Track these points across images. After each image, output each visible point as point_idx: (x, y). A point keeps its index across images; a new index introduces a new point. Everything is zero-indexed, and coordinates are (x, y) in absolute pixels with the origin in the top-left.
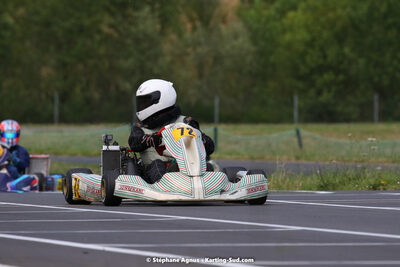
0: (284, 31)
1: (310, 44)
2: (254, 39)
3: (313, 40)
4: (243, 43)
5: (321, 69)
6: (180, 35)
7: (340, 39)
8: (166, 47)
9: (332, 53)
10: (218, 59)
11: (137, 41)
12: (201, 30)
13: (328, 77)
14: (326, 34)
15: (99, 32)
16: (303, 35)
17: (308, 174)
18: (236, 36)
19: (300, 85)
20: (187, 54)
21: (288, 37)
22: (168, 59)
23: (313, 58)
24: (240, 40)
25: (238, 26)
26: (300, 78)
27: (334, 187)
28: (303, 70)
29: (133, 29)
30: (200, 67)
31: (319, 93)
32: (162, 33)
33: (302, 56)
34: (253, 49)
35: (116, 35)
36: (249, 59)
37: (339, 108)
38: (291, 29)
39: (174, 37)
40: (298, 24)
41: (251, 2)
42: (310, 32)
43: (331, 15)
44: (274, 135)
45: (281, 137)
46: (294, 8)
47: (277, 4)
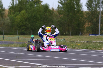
0: (16, 19)
1: (20, 21)
2: (11, 20)
3: (21, 21)
4: (9, 21)
5: (22, 26)
7: (26, 21)
9: (24, 23)
10: (4, 23)
12: (1, 18)
13: (24, 27)
14: (23, 20)
16: (19, 20)
17: (20, 44)
18: (7, 20)
19: (19, 28)
21: (17, 20)
23: (21, 24)
24: (8, 20)
25: (8, 18)
26: (18, 27)
28: (19, 26)
30: (1, 25)
31: (22, 30)
33: (19, 23)
36: (10, 24)
37: (25, 33)
38: (17, 19)
40: (18, 18)
41: (10, 14)
42: (21, 19)
43: (24, 16)
44: (14, 37)
45: (15, 37)
46: (18, 15)
47: (15, 14)
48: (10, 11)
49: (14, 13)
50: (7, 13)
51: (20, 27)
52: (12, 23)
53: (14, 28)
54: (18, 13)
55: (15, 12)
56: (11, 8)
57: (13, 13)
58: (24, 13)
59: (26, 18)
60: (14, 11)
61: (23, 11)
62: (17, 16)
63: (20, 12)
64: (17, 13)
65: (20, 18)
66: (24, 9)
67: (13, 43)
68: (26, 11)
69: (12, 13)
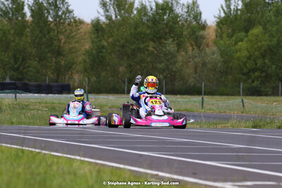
0: (237, 52)
1: (249, 58)
2: (222, 56)
3: (251, 56)
4: (217, 57)
5: (254, 70)
6: (186, 53)
7: (263, 56)
8: (180, 58)
9: (259, 62)
10: (204, 64)
11: (166, 55)
12: (196, 50)
13: (257, 74)
14: (257, 53)
15: (148, 50)
16: (245, 53)
17: (247, 120)
18: (213, 54)
19: (244, 77)
20: (190, 62)
21: (238, 54)
22: (180, 64)
23: (250, 65)
24: (215, 55)
25: (215, 48)
26: (243, 74)
27: (260, 127)
28: (245, 70)
29: (164, 49)
30: (196, 68)
31: (253, 82)
32: (178, 51)
33: (245, 63)
34: (222, 60)
35: (155, 52)
36: (220, 64)
37: (263, 89)
38: (240, 50)
39: (183, 53)
40: (243, 48)
41: (221, 37)
42: (249, 52)
43: (259, 44)
44: (231, 101)
45: (234, 102)
46: (242, 40)
47: (234, 38)
48: (219, 30)
49: (230, 36)
50: (211, 34)
51: (247, 74)
52: (225, 62)
53: (230, 77)
54: (243, 34)
55: (234, 31)
56: (222, 23)
57: (228, 36)
58: (258, 36)
59: (263, 49)
60: (230, 31)
61: (256, 30)
62: (240, 43)
63: (247, 31)
64: (238, 34)
65: (247, 49)
66: (260, 24)
67: (227, 119)
68: (265, 28)
69: (225, 36)
